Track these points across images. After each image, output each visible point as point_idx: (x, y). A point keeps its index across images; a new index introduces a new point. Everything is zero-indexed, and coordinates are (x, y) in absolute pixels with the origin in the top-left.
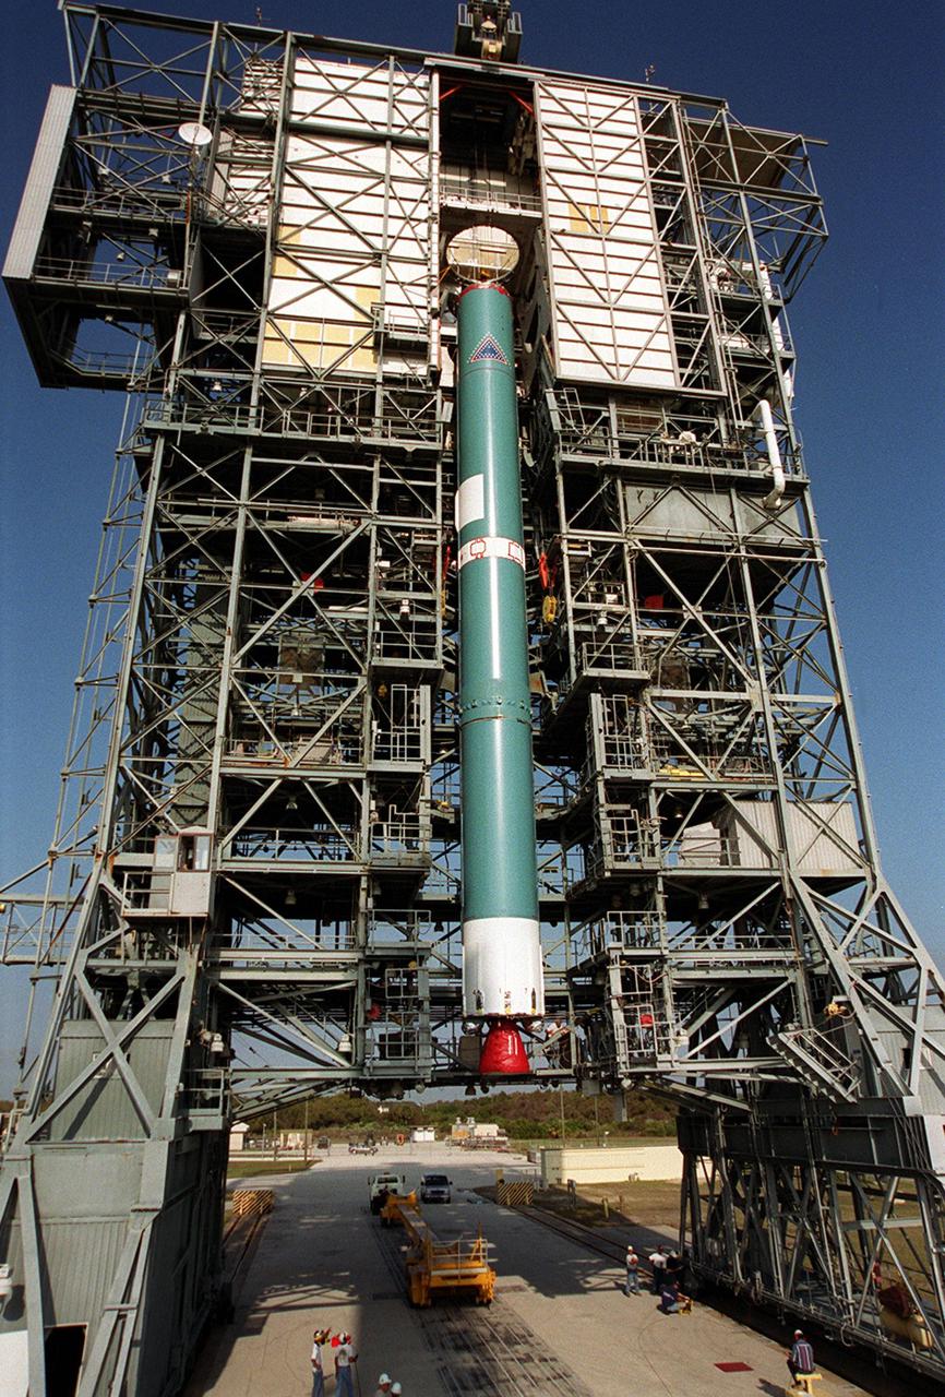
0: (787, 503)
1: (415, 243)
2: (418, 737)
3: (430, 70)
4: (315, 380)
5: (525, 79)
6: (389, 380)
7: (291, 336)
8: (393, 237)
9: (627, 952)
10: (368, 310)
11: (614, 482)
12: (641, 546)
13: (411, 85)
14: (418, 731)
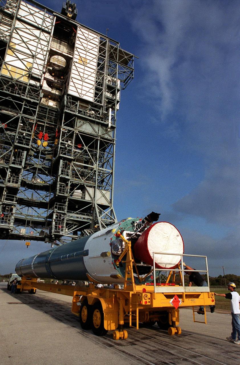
0: (111, 130)
1: (43, 55)
2: (22, 161)
3: (54, 16)
4: (13, 81)
5: (76, 25)
6: (30, 85)
7: (9, 69)
8: (38, 53)
9: (58, 211)
10: (29, 68)
11: (75, 118)
12: (78, 133)
13: (49, 18)
14: (22, 160)
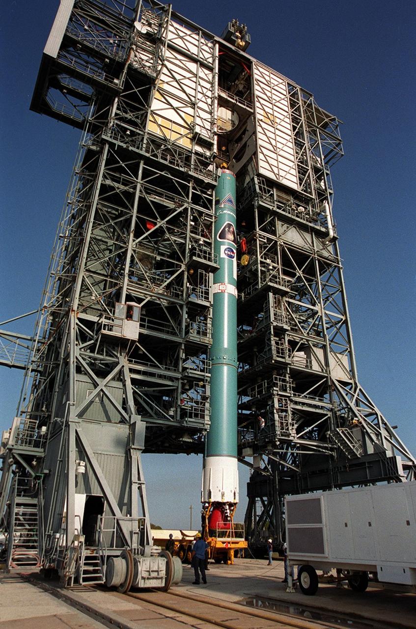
0: (330, 244)
1: (206, 105)
2: (208, 293)
3: (215, 42)
4: (168, 143)
5: (250, 60)
6: (197, 153)
7: (159, 123)
8: (199, 99)
10: (189, 123)
11: (274, 218)
12: (283, 244)
13: (207, 45)
14: (208, 290)
